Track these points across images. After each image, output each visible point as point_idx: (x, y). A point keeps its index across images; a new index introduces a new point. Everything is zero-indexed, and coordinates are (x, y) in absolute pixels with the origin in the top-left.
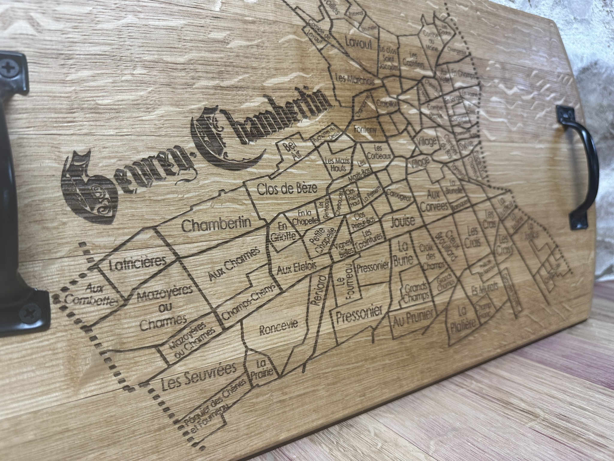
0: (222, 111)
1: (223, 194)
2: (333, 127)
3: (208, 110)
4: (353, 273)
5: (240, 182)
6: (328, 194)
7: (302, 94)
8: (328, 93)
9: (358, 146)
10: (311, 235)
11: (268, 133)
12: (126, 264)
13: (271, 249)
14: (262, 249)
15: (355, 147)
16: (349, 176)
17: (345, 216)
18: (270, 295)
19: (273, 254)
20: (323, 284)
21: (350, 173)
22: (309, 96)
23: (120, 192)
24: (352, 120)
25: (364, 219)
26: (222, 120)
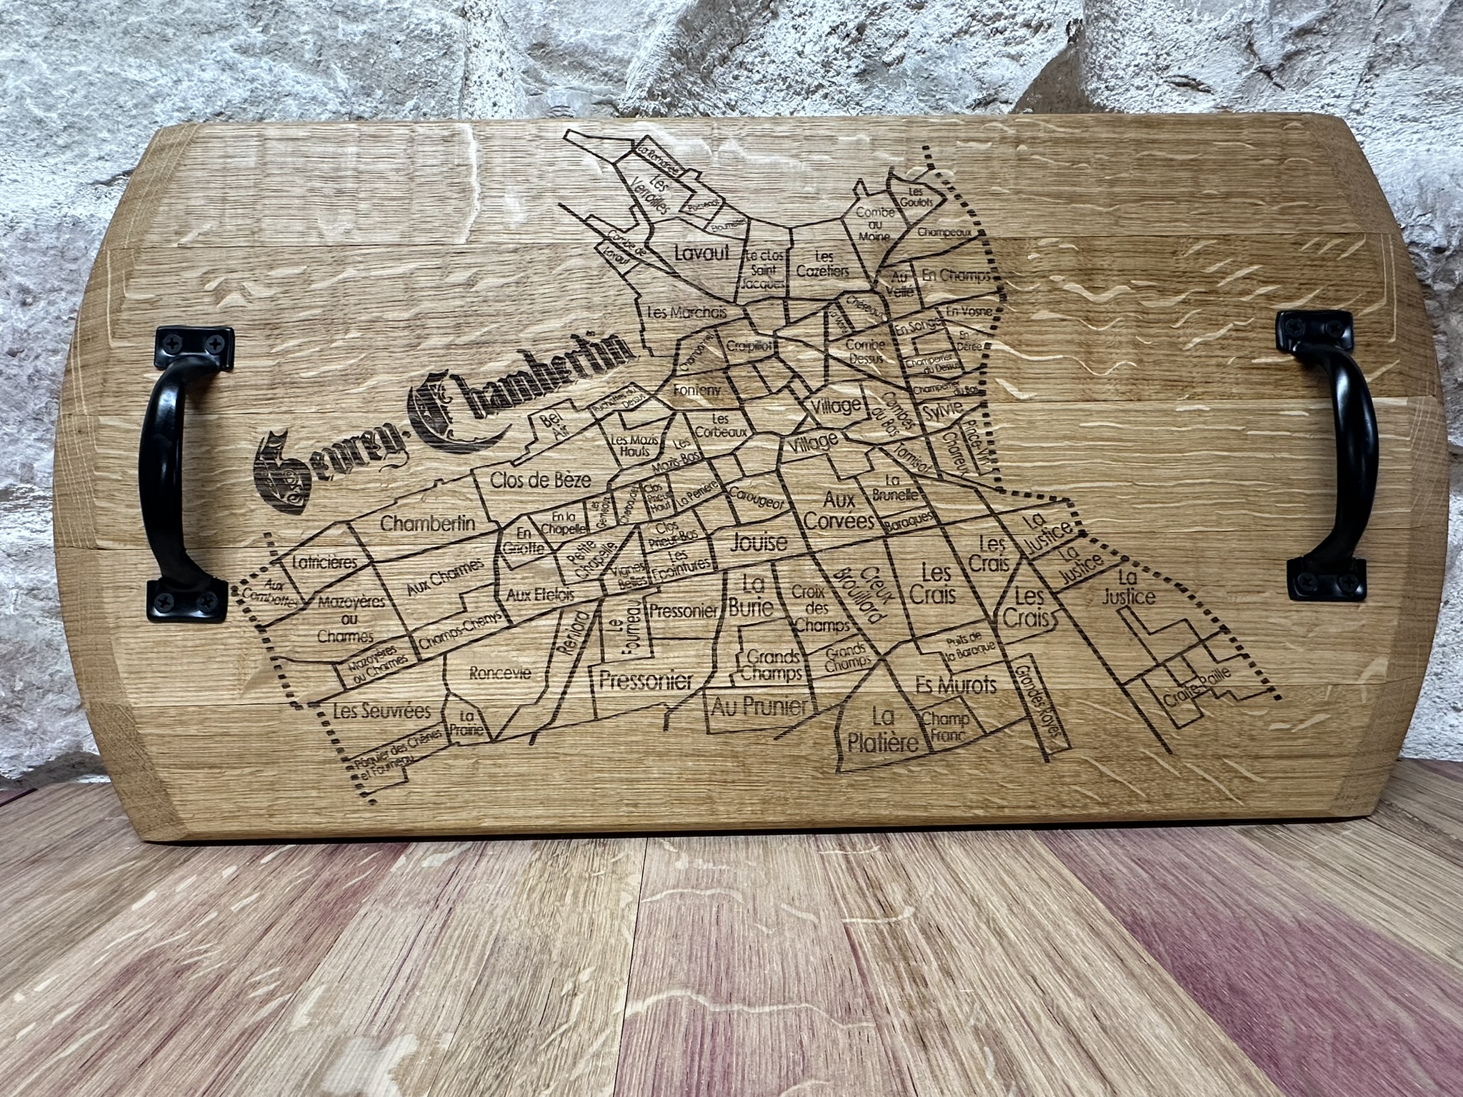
0: (453, 377)
1: (439, 484)
2: (632, 388)
3: (433, 377)
4: (642, 617)
5: (467, 469)
6: (610, 490)
7: (582, 343)
8: (631, 339)
9: (679, 417)
10: (570, 549)
11: (517, 402)
12: (312, 562)
13: (501, 563)
14: (489, 563)
15: (671, 420)
16: (655, 464)
17: (637, 526)
18: (492, 627)
19: (503, 570)
20: (582, 625)
21: (657, 459)
22: (595, 345)
23: (315, 478)
24: (673, 374)
25: (676, 533)
26: (451, 387)
